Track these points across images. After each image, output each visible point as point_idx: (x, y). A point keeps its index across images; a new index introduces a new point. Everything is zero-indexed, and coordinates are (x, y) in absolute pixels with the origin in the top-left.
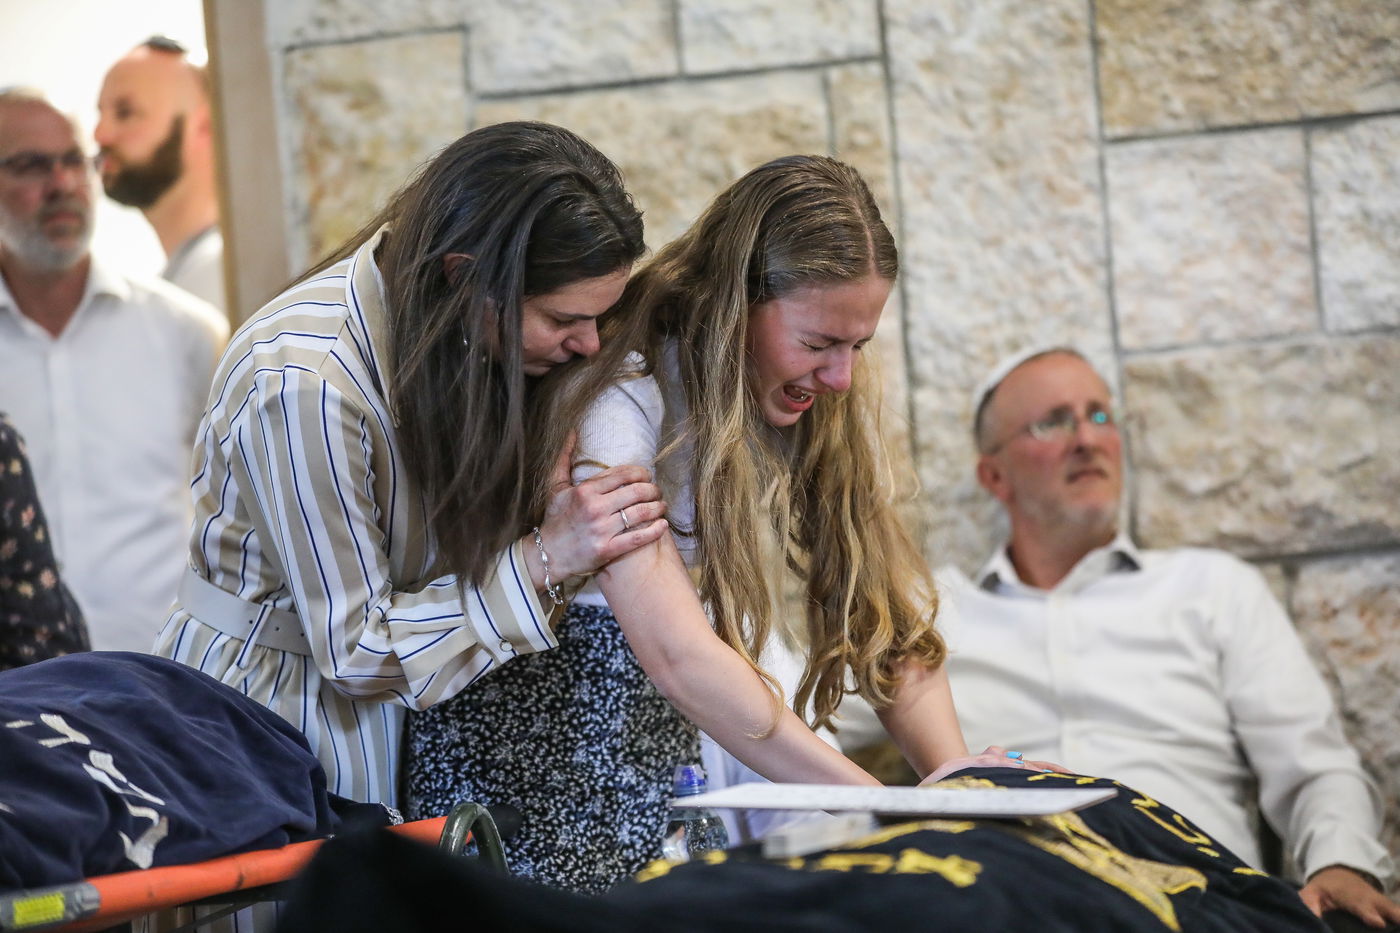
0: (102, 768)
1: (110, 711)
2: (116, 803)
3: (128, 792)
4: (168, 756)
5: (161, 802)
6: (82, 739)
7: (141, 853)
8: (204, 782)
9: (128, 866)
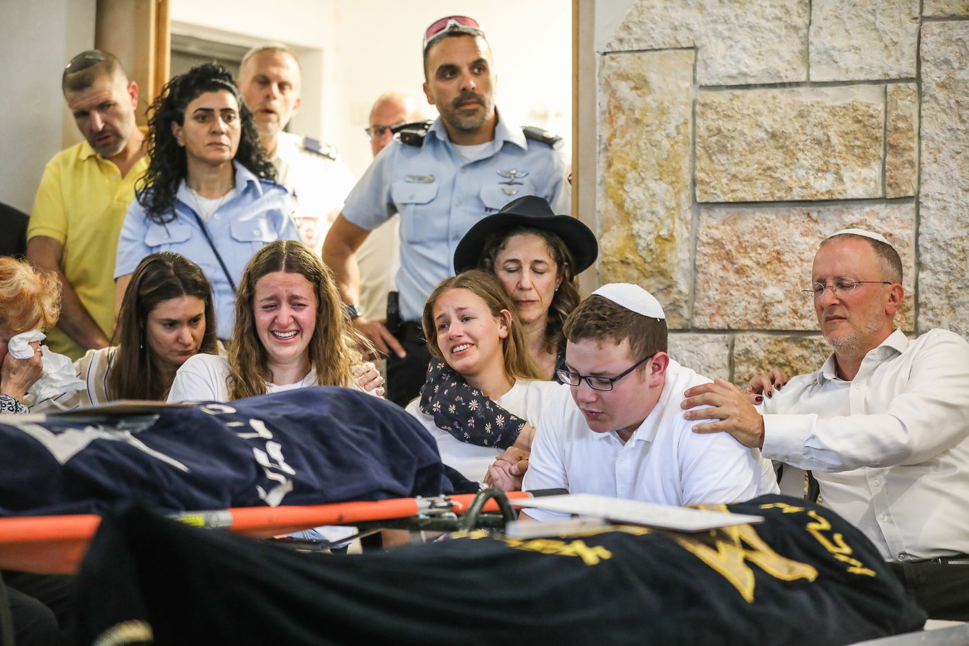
2: (261, 471)
5: (292, 472)
6: (268, 435)
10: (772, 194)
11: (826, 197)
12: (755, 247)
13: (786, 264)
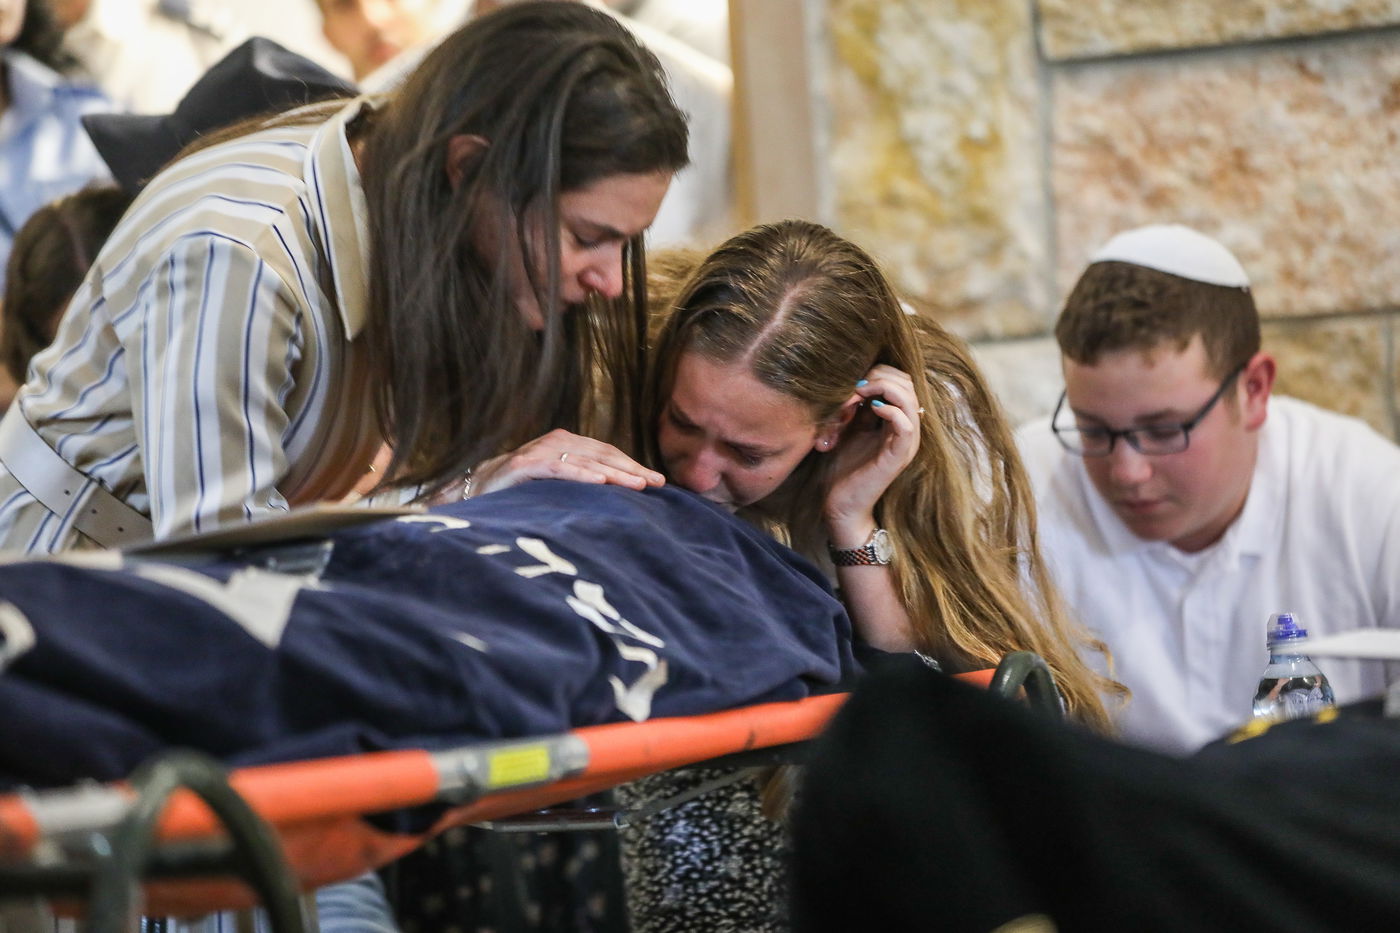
0: (589, 602)
1: (599, 536)
2: (606, 643)
3: (621, 632)
4: (667, 591)
5: (657, 642)
6: (568, 568)
7: (635, 701)
8: (708, 622)
9: (619, 717)
10: (1218, 27)
11: (1342, 24)
12: (1184, 145)
13: (1260, 174)
